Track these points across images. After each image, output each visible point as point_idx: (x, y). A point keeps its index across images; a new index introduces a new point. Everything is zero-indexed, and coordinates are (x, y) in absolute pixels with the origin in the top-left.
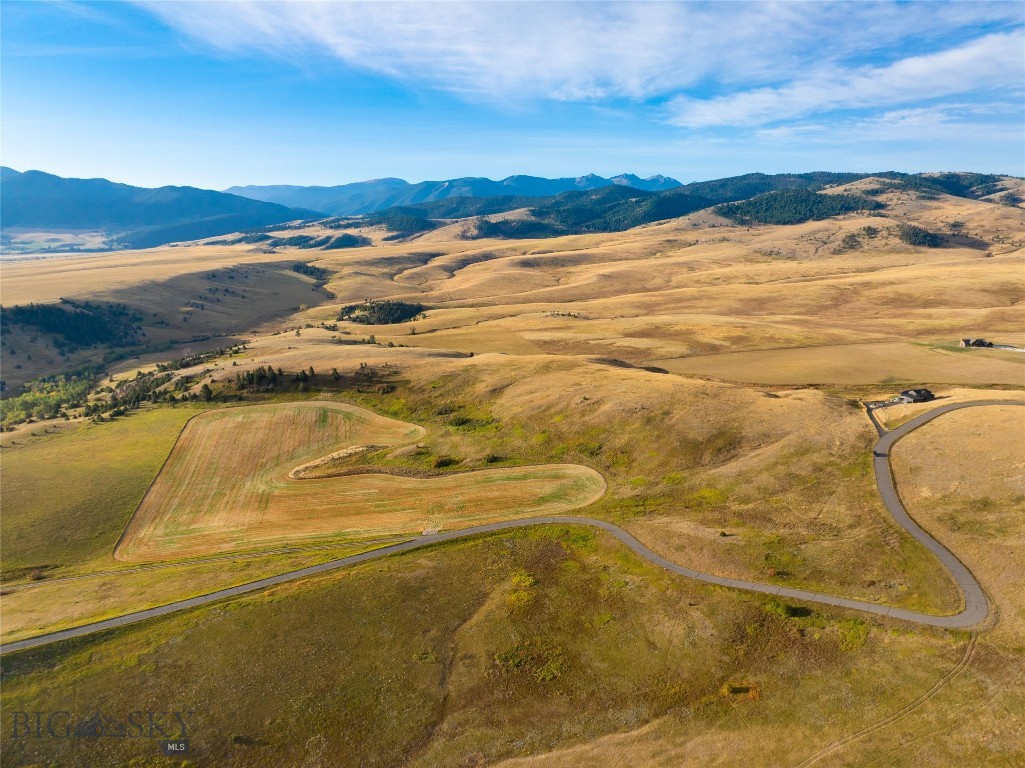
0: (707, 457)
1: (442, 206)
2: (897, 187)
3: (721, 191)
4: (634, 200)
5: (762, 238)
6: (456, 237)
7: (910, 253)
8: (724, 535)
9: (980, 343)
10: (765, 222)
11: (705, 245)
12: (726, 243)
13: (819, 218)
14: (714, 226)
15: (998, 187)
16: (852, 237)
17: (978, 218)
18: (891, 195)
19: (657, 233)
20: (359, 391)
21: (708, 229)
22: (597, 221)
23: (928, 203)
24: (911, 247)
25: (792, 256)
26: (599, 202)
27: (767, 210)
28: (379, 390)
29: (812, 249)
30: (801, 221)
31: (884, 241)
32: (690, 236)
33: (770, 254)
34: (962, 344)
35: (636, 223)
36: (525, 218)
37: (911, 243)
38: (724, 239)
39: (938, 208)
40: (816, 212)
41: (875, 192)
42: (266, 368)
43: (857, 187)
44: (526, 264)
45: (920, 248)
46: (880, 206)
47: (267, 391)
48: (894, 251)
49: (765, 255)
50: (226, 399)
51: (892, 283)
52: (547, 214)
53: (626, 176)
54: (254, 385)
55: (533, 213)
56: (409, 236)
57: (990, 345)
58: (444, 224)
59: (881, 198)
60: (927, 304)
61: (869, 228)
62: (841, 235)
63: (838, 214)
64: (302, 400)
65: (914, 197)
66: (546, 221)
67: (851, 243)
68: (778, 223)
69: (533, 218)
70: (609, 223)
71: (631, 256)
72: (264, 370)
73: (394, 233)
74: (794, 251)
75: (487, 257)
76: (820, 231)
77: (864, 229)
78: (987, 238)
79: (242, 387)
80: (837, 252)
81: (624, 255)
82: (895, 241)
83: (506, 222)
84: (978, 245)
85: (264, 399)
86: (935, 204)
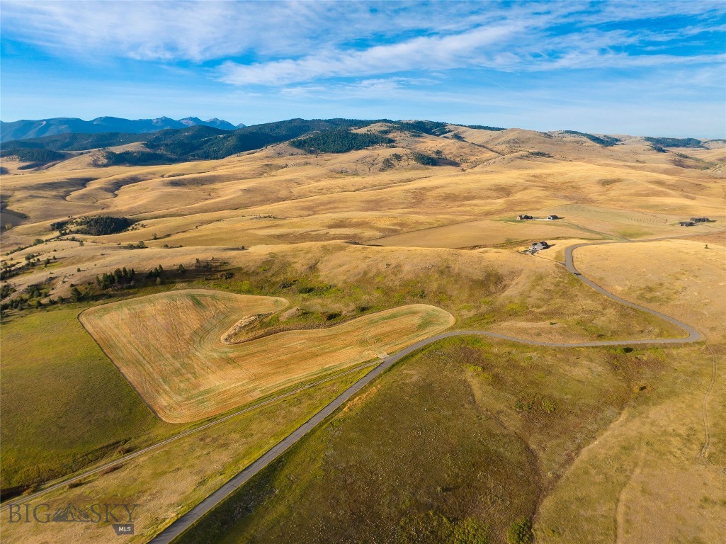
0: (492, 288)
1: (56, 141)
2: (398, 129)
3: (277, 130)
4: (221, 136)
5: (332, 162)
6: (89, 165)
7: (423, 170)
8: (552, 324)
9: (527, 217)
10: (325, 151)
11: (295, 168)
12: (309, 166)
13: (358, 148)
14: (292, 155)
15: (447, 130)
16: (387, 160)
17: (448, 148)
18: (395, 134)
19: (255, 160)
20: (207, 279)
21: (289, 157)
22: (200, 152)
23: (417, 139)
24: (423, 166)
25: (356, 174)
26: (192, 137)
27: (324, 143)
28: (222, 276)
29: (367, 170)
30: (347, 150)
31: (406, 163)
32: (280, 161)
33: (342, 172)
34: (519, 218)
35: (229, 153)
36: (142, 149)
37: (423, 164)
38: (307, 164)
39: (424, 142)
40: (355, 145)
41: (386, 132)
42: (122, 269)
43: (375, 128)
44: (174, 184)
45: (427, 166)
46: (391, 141)
47: (130, 288)
48: (413, 168)
49: (338, 173)
50: (96, 298)
51: (437, 187)
52: (158, 146)
53: (191, 119)
54: (117, 284)
55: (147, 145)
56: (43, 165)
57: (532, 218)
58: (72, 156)
59: (390, 136)
60: (467, 198)
61: (396, 154)
62: (381, 159)
63: (369, 146)
64: (164, 291)
65: (408, 135)
66: (159, 152)
67: (388, 165)
68: (334, 152)
69: (148, 150)
70: (208, 153)
71: (247, 176)
72: (120, 272)
73: (28, 163)
74: (356, 170)
75: (134, 180)
76: (366, 157)
77: (393, 155)
78: (458, 160)
79: (106, 287)
80: (382, 170)
81: (243, 176)
82: (413, 162)
83: (127, 153)
84: (454, 164)
85: (130, 294)
86: (421, 139)
